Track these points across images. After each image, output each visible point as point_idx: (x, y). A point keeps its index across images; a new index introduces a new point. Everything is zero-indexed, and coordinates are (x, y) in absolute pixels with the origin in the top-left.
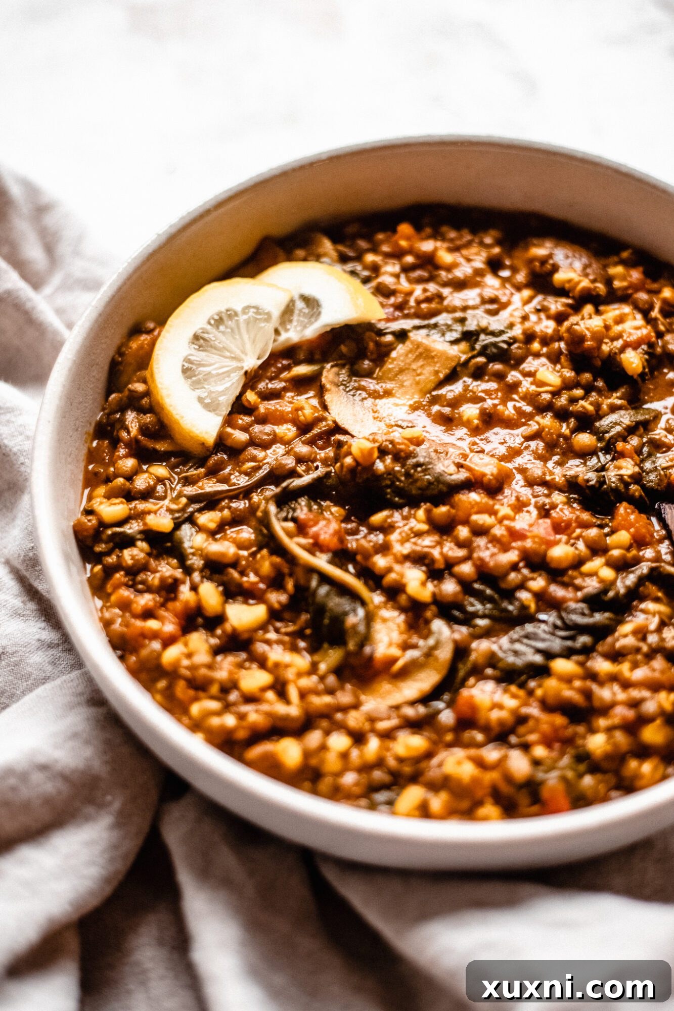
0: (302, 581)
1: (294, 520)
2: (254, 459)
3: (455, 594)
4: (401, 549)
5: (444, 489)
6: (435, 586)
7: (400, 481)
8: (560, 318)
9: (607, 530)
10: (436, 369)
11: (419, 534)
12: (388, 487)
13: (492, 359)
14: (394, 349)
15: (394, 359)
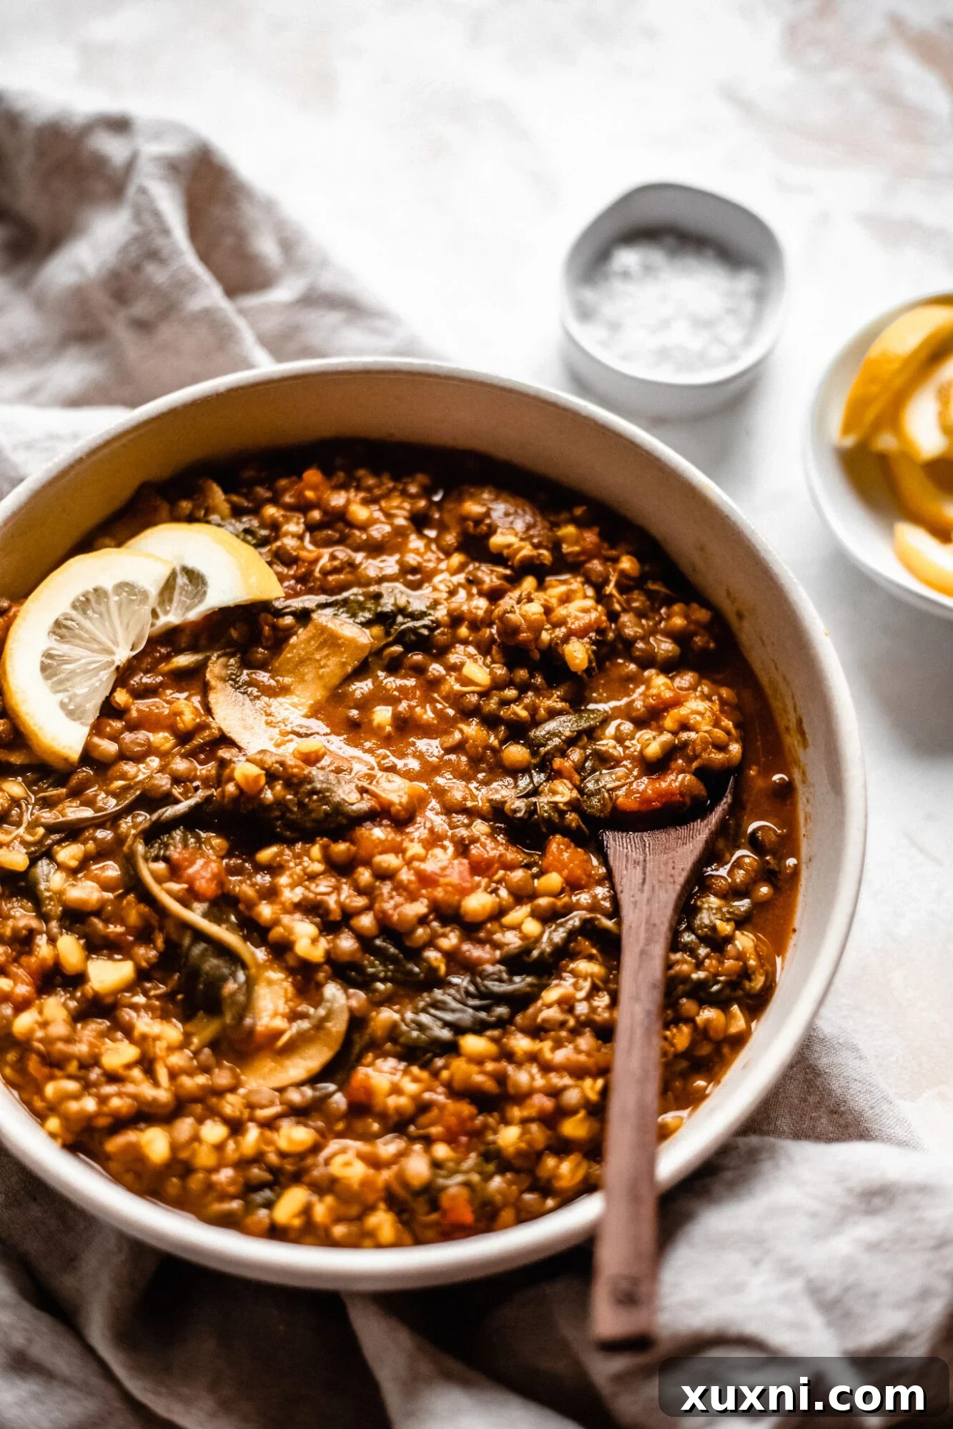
0: (174, 936)
1: (166, 859)
2: (123, 776)
3: (353, 953)
4: (292, 895)
5: (344, 821)
6: (329, 942)
7: (292, 812)
8: (494, 596)
9: (535, 870)
10: (344, 660)
11: (312, 877)
12: (277, 818)
13: (410, 648)
14: (295, 633)
15: (294, 646)
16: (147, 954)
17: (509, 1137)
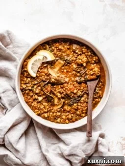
2: (40, 78)
3: (63, 96)
8: (76, 58)
9: (80, 87)
11: (59, 89)
13: (68, 64)
15: (56, 64)
16: (44, 97)
17: (78, 113)
